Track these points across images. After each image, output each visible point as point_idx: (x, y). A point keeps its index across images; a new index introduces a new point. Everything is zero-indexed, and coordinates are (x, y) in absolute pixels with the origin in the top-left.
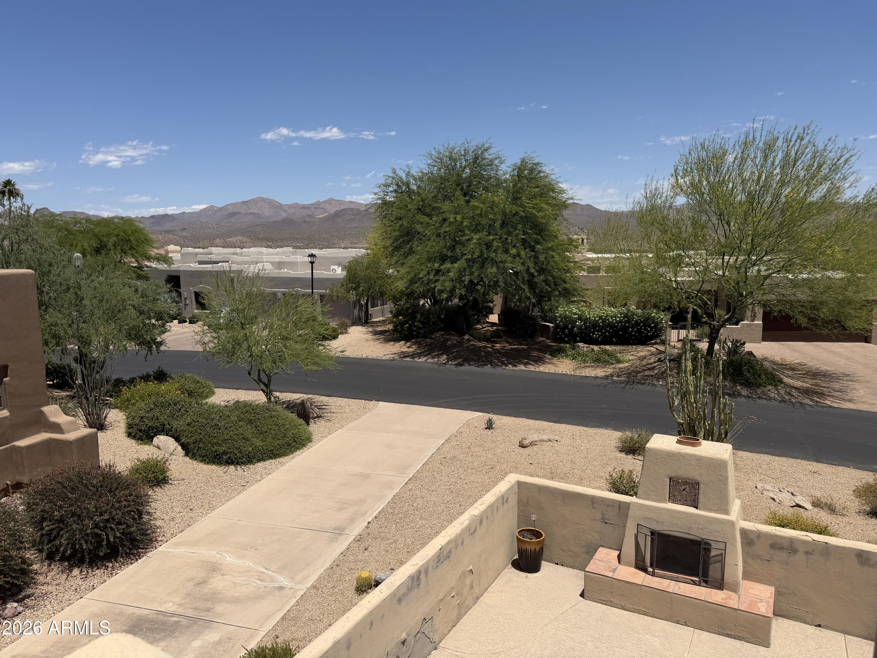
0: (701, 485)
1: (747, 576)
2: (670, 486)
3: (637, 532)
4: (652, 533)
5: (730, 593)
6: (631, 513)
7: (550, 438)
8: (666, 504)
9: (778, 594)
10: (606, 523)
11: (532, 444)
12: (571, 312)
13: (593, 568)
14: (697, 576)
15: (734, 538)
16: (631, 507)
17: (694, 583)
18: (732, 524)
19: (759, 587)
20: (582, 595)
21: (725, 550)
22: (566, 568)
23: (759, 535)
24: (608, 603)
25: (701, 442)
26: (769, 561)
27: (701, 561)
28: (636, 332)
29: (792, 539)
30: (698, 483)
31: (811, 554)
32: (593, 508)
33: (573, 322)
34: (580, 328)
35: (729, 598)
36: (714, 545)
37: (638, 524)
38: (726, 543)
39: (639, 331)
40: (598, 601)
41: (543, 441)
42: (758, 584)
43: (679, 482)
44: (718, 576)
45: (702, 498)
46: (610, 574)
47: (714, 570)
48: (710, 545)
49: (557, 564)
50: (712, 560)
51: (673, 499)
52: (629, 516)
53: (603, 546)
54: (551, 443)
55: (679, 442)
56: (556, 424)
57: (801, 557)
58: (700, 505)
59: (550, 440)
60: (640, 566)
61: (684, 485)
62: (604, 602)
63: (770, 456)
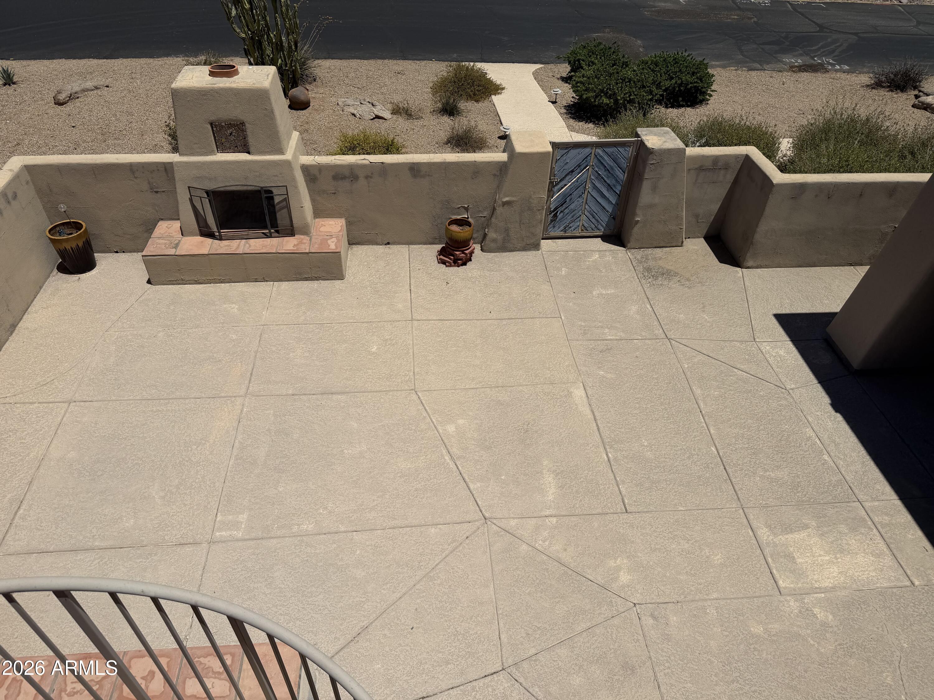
0: (247, 125)
1: (318, 213)
2: (214, 134)
3: (191, 196)
4: (207, 192)
5: (302, 237)
6: (177, 176)
7: (96, 84)
8: (214, 156)
9: (350, 224)
10: (157, 192)
11: (72, 97)
13: (152, 249)
14: (265, 227)
15: (294, 179)
16: (175, 168)
17: (267, 236)
18: (288, 163)
19: (330, 223)
20: (149, 282)
21: (287, 194)
22: (129, 254)
23: (321, 168)
24: (180, 282)
25: (237, 70)
26: (335, 193)
27: (266, 211)
29: (352, 165)
30: (243, 124)
31: (371, 177)
32: (136, 178)
35: (301, 242)
36: (275, 191)
37: (189, 187)
38: (286, 186)
40: (168, 282)
41: (88, 90)
42: (329, 219)
43: (222, 126)
44: (287, 222)
45: (251, 140)
46: (172, 252)
47: (281, 216)
48: (271, 192)
49: (117, 252)
50: (277, 207)
51: (222, 147)
52: (177, 179)
53: (162, 219)
54: (99, 92)
55: (212, 74)
56: (109, 61)
57: (362, 182)
58: (251, 150)
59: (97, 88)
60: (206, 233)
61: (229, 128)
62: (175, 282)
63: (359, 61)
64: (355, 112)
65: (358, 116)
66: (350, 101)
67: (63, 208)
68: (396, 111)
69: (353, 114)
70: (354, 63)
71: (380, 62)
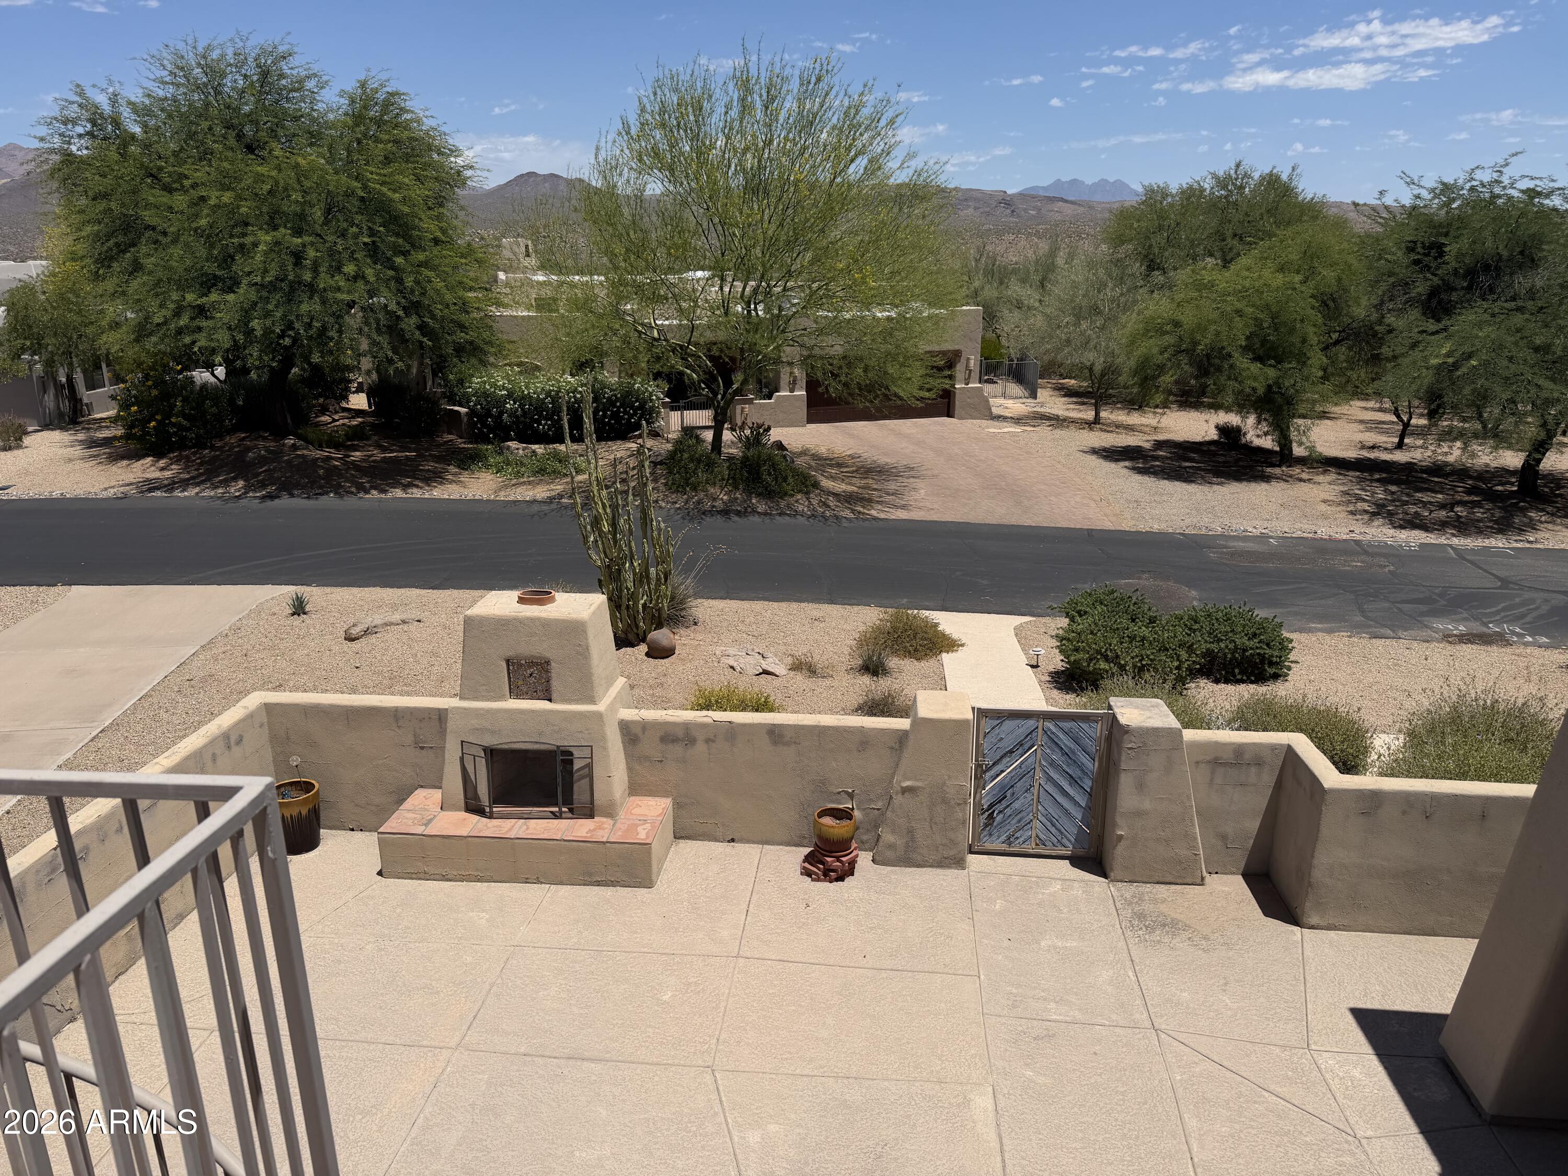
0: (553, 664)
1: (636, 788)
2: (509, 674)
3: (463, 754)
4: (485, 749)
5: (604, 819)
6: (451, 725)
7: (404, 617)
8: (504, 703)
9: (678, 806)
10: (422, 748)
11: (367, 632)
12: (494, 385)
13: (394, 825)
14: (555, 804)
15: (603, 738)
16: (450, 715)
17: (556, 816)
18: (599, 716)
19: (650, 803)
20: (380, 873)
21: (591, 758)
22: (367, 833)
23: (645, 726)
24: (421, 876)
25: (553, 597)
26: (661, 761)
27: (559, 780)
28: (611, 417)
29: (688, 724)
30: (548, 662)
31: (713, 741)
32: (399, 727)
33: (500, 402)
34: (512, 414)
35: (600, 828)
36: (576, 753)
37: (462, 742)
38: (591, 747)
39: (615, 415)
40: (405, 875)
41: (391, 624)
42: (650, 798)
43: (521, 665)
44: (586, 797)
45: (555, 684)
46: (419, 830)
47: (579, 788)
48: (571, 754)
49: (352, 830)
50: (576, 776)
51: (516, 692)
52: (448, 730)
53: (422, 787)
54: (405, 627)
55: (521, 600)
56: (435, 591)
57: (701, 747)
58: (554, 696)
59: (404, 622)
60: (474, 807)
61: (530, 667)
62: (414, 876)
63: (766, 603)
64: (735, 665)
65: (738, 669)
66: (731, 651)
67: (295, 760)
68: (797, 667)
69: (732, 667)
70: (758, 605)
71: (794, 605)
